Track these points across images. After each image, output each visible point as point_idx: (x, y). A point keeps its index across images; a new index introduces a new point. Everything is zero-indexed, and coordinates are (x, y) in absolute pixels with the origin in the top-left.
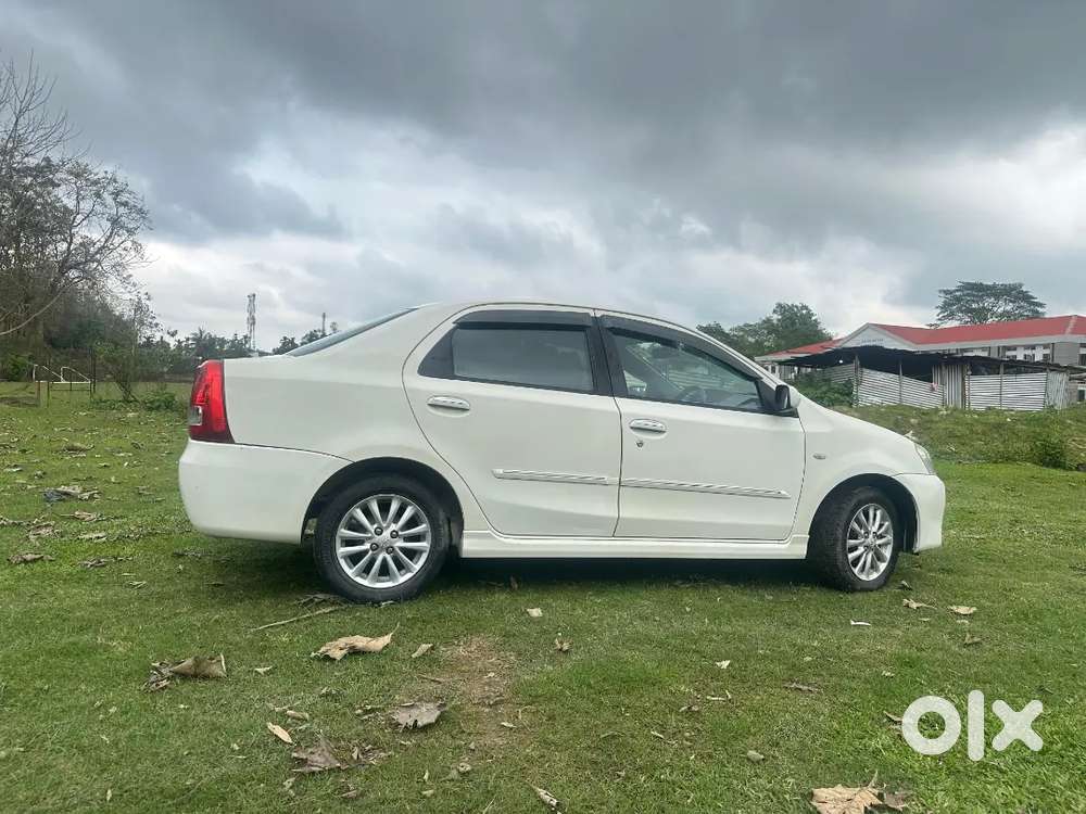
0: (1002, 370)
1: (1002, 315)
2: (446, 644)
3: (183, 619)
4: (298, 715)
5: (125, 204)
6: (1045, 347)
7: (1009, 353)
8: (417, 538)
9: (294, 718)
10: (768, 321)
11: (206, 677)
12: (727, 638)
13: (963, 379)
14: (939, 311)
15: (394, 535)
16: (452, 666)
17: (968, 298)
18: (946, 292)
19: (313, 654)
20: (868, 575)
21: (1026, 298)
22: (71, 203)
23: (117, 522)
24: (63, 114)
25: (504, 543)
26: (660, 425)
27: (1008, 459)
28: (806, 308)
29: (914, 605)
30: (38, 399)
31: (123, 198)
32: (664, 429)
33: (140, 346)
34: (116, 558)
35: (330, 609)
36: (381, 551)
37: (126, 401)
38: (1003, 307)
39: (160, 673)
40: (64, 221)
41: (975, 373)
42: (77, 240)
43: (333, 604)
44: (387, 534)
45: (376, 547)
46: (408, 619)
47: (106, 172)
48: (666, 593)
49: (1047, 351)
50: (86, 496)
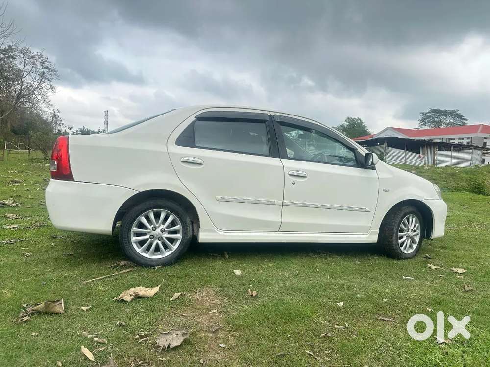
0: (452, 148)
1: (448, 124)
2: (189, 292)
3: (47, 275)
4: (101, 340)
5: (47, 68)
6: (468, 138)
7: (451, 141)
8: (175, 232)
9: (98, 342)
10: (342, 126)
11: (51, 314)
12: (340, 288)
13: (434, 153)
14: (419, 122)
15: (163, 231)
16: (192, 306)
17: (434, 116)
18: (423, 113)
19: (115, 298)
20: (408, 251)
21: (459, 116)
22: (21, 67)
23: (26, 219)
24: (12, 21)
25: (221, 235)
26: (305, 173)
27: (458, 190)
28: (360, 120)
29: (433, 267)
30: (3, 157)
31: (46, 64)
32: (306, 175)
33: (55, 134)
34: (19, 239)
35: (128, 270)
36: (155, 240)
37: (45, 159)
38: (449, 120)
39: (26, 311)
40: (18, 75)
41: (440, 150)
42: (25, 84)
43: (130, 266)
44: (158, 230)
45: (152, 237)
46: (169, 276)
47: (38, 53)
48: (305, 260)
49: (469, 141)
50: (14, 205)
